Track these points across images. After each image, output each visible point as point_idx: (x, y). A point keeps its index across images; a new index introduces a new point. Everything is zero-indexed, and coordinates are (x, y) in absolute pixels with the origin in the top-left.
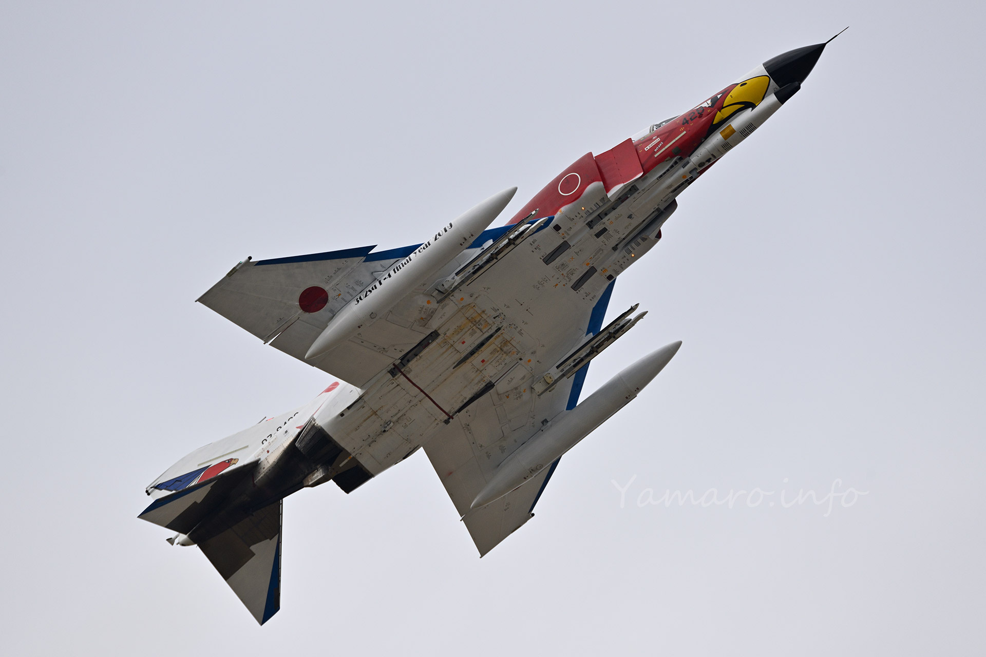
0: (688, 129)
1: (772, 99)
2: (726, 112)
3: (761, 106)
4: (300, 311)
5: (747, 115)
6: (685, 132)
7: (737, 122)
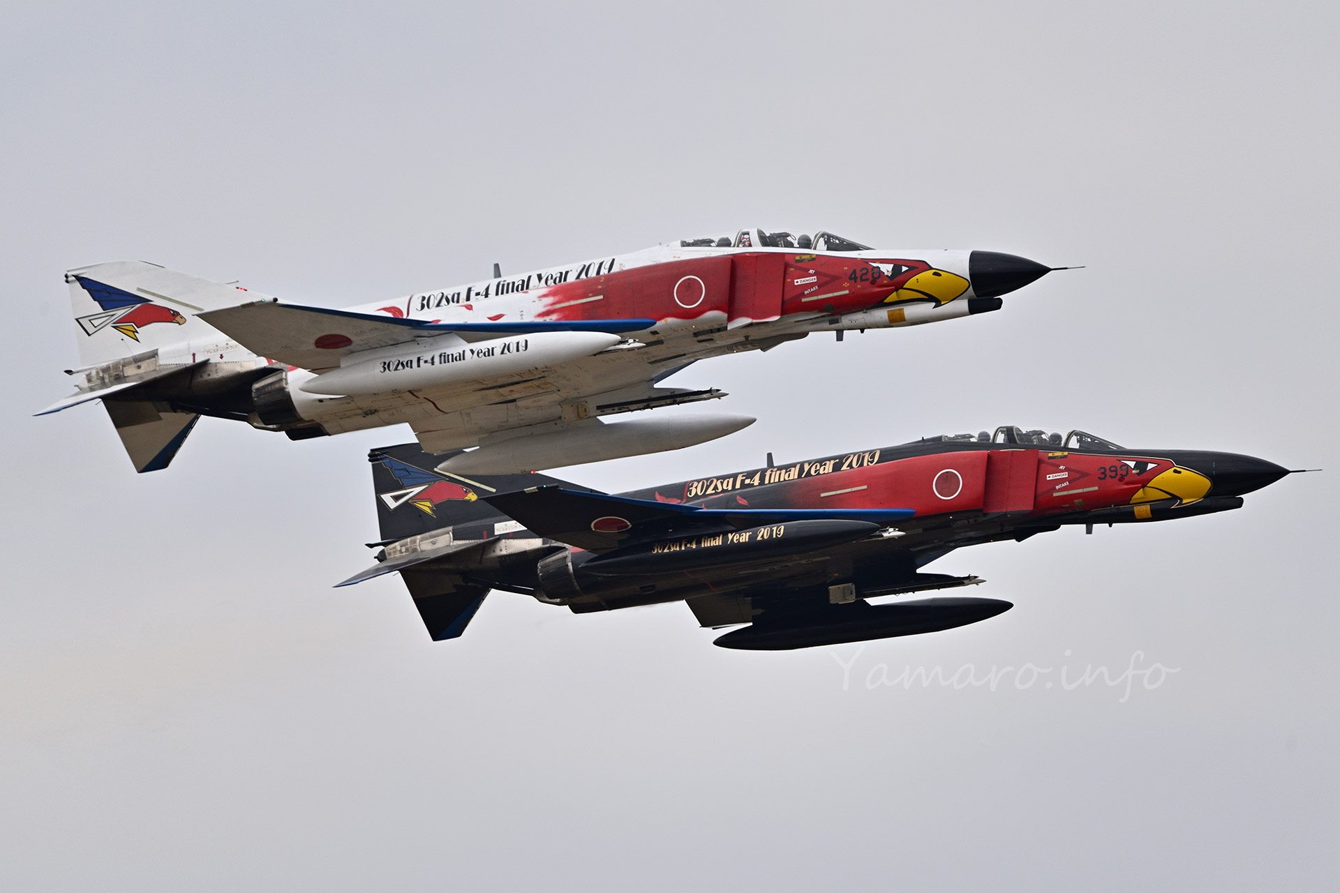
0: (853, 290)
1: (963, 305)
2: (904, 294)
3: (947, 308)
4: (314, 342)
5: (927, 308)
6: (847, 292)
7: (910, 311)
